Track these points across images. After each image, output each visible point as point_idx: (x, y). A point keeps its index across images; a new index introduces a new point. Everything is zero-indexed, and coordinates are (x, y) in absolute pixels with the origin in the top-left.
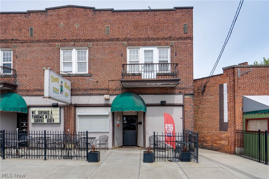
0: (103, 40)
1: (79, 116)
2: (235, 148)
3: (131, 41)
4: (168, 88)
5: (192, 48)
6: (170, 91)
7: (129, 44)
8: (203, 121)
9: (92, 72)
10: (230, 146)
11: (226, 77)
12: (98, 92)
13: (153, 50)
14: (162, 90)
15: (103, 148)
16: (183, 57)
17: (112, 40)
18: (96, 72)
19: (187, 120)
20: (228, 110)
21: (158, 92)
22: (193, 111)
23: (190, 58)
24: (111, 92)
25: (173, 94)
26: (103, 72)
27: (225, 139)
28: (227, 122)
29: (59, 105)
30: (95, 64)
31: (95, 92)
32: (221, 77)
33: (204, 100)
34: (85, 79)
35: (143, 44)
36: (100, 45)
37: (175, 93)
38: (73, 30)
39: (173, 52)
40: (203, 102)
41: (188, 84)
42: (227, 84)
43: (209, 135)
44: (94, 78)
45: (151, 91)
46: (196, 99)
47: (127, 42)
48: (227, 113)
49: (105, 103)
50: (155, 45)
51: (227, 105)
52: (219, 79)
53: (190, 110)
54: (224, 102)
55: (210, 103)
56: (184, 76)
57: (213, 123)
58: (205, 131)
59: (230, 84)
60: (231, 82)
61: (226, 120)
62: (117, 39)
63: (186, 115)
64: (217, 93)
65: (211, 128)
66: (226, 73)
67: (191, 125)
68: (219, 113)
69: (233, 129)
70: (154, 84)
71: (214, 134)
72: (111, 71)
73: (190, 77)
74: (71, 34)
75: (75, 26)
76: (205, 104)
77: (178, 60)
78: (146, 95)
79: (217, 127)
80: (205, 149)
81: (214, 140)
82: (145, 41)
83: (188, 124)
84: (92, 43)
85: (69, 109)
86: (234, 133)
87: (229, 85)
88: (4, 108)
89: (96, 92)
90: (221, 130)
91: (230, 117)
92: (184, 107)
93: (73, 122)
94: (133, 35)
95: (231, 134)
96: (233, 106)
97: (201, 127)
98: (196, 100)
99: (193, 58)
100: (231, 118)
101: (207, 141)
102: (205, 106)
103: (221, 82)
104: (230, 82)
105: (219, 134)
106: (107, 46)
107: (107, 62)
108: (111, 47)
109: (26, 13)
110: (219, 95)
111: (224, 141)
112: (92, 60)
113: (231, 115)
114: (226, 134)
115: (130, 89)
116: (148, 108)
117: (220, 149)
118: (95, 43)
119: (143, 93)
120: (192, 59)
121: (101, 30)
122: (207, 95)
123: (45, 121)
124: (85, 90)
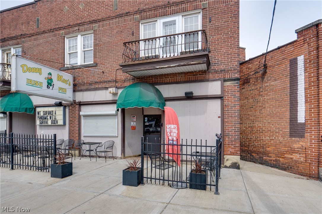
0: (110, 18)
1: (84, 116)
2: (319, 168)
3: (145, 13)
4: (198, 73)
5: (237, 7)
6: (201, 76)
7: (142, 18)
8: (262, 121)
9: (98, 61)
10: (309, 164)
11: (303, 45)
12: (104, 86)
13: (175, 21)
14: (187, 76)
15: (111, 157)
16: (222, 23)
17: (120, 16)
18: (102, 60)
19: (227, 120)
20: (306, 102)
21: (182, 80)
22: (239, 105)
23: (234, 23)
24: (120, 84)
25: (204, 81)
26: (110, 59)
27: (299, 152)
28: (304, 122)
29: (63, 103)
30: (101, 51)
31: (101, 85)
32: (293, 47)
33: (265, 89)
34: (89, 71)
35: (161, 14)
36: (107, 25)
37: (209, 78)
38: (78, 12)
39: (206, 18)
40: (262, 91)
41: (230, 64)
42: (304, 56)
43: (271, 144)
44: (99, 68)
45: (171, 79)
46: (253, 88)
47: (140, 14)
48: (304, 107)
49: (113, 99)
50: (178, 13)
51: (304, 94)
52: (290, 50)
53: (234, 105)
54: (298, 88)
55: (274, 93)
56: (223, 51)
57: (278, 125)
58: (265, 138)
59: (309, 56)
60: (312, 51)
61: (301, 118)
62: (127, 14)
63: (226, 113)
64: (287, 75)
65: (276, 132)
66: (302, 38)
67: (234, 128)
68: (289, 107)
69: (316, 135)
70: (167, 66)
71: (281, 143)
72: (119, 58)
73: (234, 52)
74: (75, 17)
75: (80, 7)
76: (266, 94)
77: (213, 28)
78: (165, 85)
79: (286, 130)
80: (266, 165)
81: (280, 152)
82: (163, 9)
83: (229, 126)
84: (97, 25)
85: (73, 108)
86: (318, 141)
87: (307, 57)
88: (5, 108)
89: (103, 85)
90: (291, 135)
91: (310, 113)
92: (223, 100)
93: (77, 123)
94: (147, 4)
95: (310, 143)
96: (315, 94)
97: (259, 130)
98: (253, 90)
99: (239, 22)
100: (312, 115)
101: (270, 152)
102: (265, 98)
103: (293, 55)
104: (310, 52)
105: (288, 142)
106: (115, 25)
107: (114, 45)
108: (120, 25)
109: (33, 4)
110: (289, 77)
111: (298, 156)
112: (98, 45)
113: (312, 111)
114: (301, 143)
115: (143, 78)
116: (168, 103)
117: (291, 168)
118: (101, 23)
119: (161, 83)
120: (237, 24)
121: (108, 5)
122: (270, 80)
123: (50, 122)
124: (90, 84)
